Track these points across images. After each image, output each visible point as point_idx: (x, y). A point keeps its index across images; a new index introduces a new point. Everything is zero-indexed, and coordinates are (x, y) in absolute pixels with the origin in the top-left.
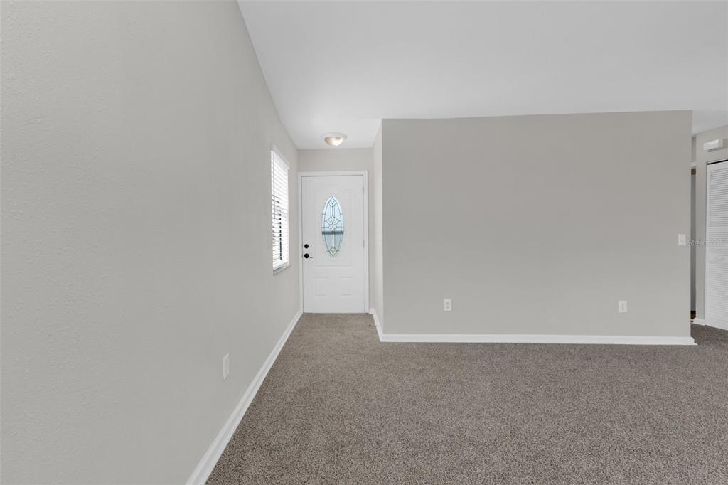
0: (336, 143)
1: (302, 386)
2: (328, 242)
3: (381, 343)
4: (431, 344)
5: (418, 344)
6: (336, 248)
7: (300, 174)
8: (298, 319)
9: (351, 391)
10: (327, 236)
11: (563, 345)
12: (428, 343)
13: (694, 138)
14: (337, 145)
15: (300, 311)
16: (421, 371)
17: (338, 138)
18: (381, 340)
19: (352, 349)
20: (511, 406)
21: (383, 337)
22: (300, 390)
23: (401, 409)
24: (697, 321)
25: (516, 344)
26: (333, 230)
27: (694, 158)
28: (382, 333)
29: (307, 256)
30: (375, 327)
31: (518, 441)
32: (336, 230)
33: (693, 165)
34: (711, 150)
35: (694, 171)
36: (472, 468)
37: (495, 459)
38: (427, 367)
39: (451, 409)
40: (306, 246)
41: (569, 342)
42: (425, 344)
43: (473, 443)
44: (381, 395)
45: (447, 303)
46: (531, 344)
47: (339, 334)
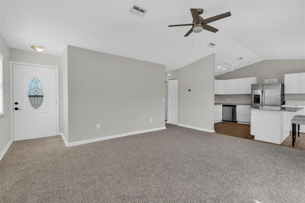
0: (39, 50)
1: (18, 179)
2: (33, 101)
3: (67, 148)
4: (91, 143)
5: (85, 144)
6: (39, 104)
7: (11, 62)
8: (10, 145)
9: (51, 173)
10: (32, 98)
11: (137, 134)
12: (90, 143)
13: (166, 73)
14: (39, 51)
15: (11, 140)
16: (87, 155)
17: (40, 48)
18: (67, 146)
19: (50, 154)
20: (121, 158)
21: (67, 144)
22: (17, 182)
23: (79, 172)
24: (167, 122)
25: (123, 137)
26: (36, 94)
27: (166, 78)
28: (67, 143)
29: (16, 109)
30: (63, 141)
31: (124, 168)
32: (38, 95)
33: (166, 80)
34: (169, 77)
35: (166, 82)
36: (109, 183)
37: (117, 177)
38: (90, 152)
39: (101, 165)
40: (16, 103)
41: (138, 133)
42: (89, 143)
43: (109, 174)
44: (69, 169)
45: (98, 126)
46: (127, 136)
47: (41, 148)
